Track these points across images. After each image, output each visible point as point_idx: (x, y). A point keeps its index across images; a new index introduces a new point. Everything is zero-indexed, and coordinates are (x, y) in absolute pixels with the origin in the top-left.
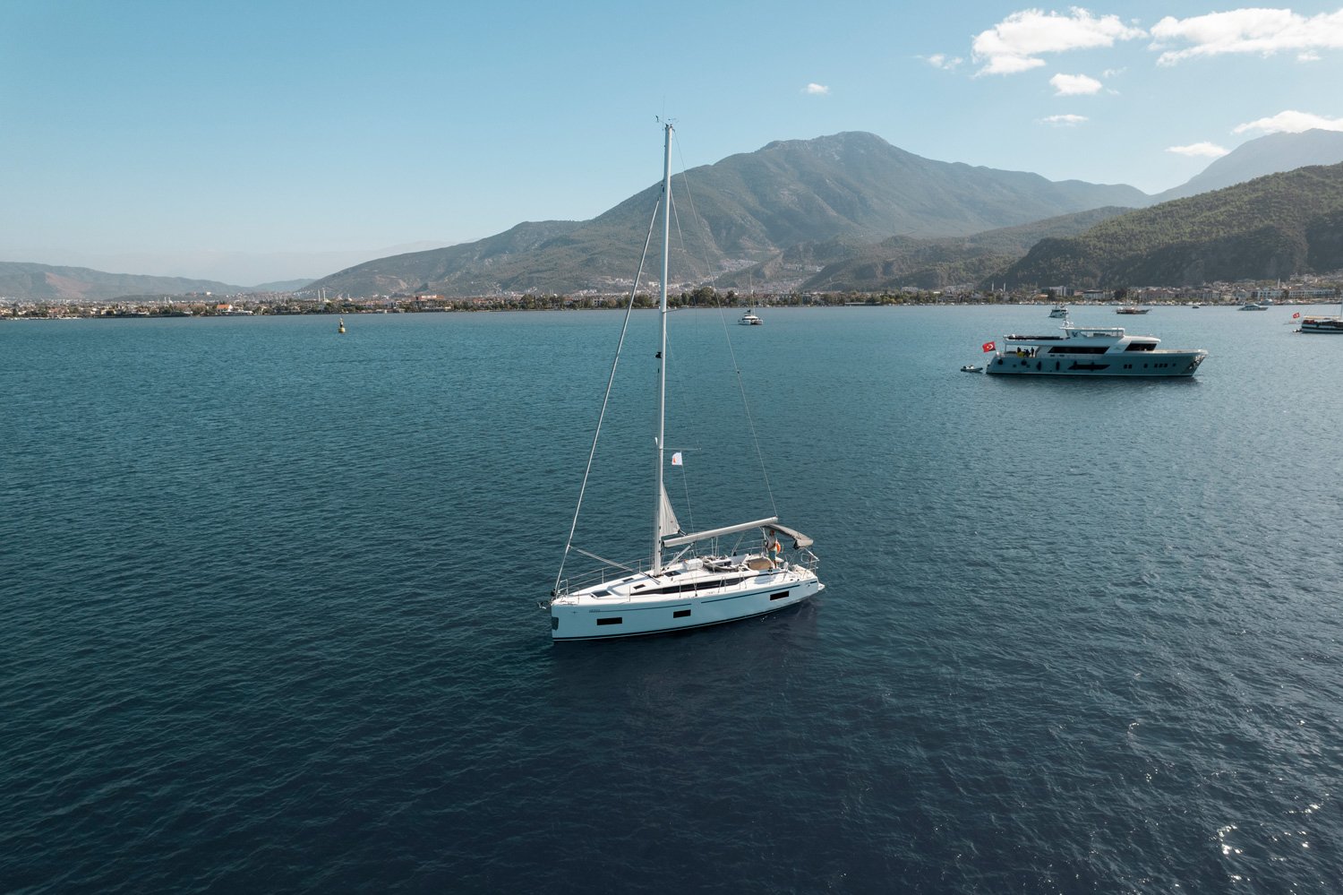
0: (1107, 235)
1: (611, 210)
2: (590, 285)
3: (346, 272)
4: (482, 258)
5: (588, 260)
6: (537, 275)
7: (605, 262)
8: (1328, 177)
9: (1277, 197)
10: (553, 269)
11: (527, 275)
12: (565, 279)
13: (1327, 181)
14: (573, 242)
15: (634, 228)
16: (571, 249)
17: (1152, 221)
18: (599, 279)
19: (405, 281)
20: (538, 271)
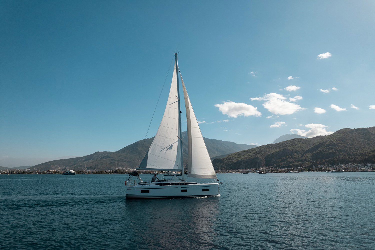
0: (229, 158)
1: (122, 149)
2: (111, 169)
3: (43, 164)
4: (84, 161)
5: (112, 163)
6: (97, 166)
7: (117, 163)
8: (273, 146)
9: (261, 150)
10: (102, 165)
11: (95, 166)
12: (105, 167)
13: (272, 147)
14: (110, 157)
15: (127, 154)
16: (109, 159)
17: (239, 155)
18: (114, 167)
19: (60, 167)
20: (98, 165)
